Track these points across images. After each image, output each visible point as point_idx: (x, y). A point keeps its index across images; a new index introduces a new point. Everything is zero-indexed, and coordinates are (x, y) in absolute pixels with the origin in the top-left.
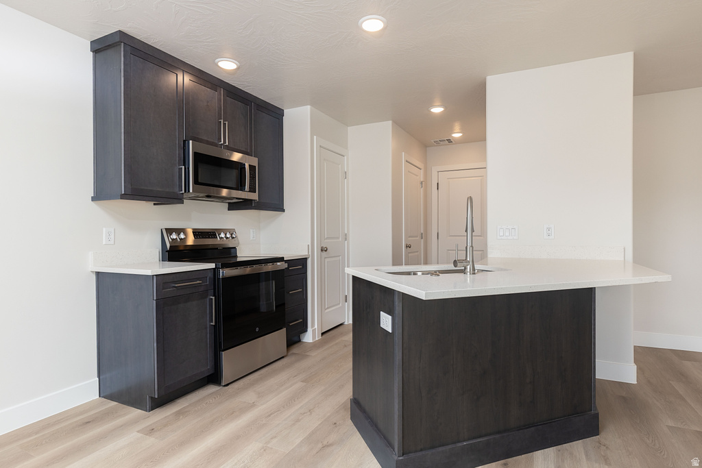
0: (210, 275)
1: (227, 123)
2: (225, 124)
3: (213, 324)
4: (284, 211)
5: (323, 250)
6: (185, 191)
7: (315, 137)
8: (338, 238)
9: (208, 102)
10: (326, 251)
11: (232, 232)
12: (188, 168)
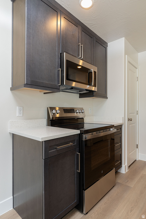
0: (77, 138)
1: (82, 45)
2: (81, 46)
3: (79, 171)
4: (107, 98)
5: (130, 120)
6: (61, 84)
7: (126, 56)
8: (134, 113)
9: (73, 33)
10: (131, 120)
11: (82, 109)
12: (63, 70)
